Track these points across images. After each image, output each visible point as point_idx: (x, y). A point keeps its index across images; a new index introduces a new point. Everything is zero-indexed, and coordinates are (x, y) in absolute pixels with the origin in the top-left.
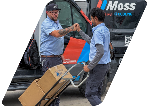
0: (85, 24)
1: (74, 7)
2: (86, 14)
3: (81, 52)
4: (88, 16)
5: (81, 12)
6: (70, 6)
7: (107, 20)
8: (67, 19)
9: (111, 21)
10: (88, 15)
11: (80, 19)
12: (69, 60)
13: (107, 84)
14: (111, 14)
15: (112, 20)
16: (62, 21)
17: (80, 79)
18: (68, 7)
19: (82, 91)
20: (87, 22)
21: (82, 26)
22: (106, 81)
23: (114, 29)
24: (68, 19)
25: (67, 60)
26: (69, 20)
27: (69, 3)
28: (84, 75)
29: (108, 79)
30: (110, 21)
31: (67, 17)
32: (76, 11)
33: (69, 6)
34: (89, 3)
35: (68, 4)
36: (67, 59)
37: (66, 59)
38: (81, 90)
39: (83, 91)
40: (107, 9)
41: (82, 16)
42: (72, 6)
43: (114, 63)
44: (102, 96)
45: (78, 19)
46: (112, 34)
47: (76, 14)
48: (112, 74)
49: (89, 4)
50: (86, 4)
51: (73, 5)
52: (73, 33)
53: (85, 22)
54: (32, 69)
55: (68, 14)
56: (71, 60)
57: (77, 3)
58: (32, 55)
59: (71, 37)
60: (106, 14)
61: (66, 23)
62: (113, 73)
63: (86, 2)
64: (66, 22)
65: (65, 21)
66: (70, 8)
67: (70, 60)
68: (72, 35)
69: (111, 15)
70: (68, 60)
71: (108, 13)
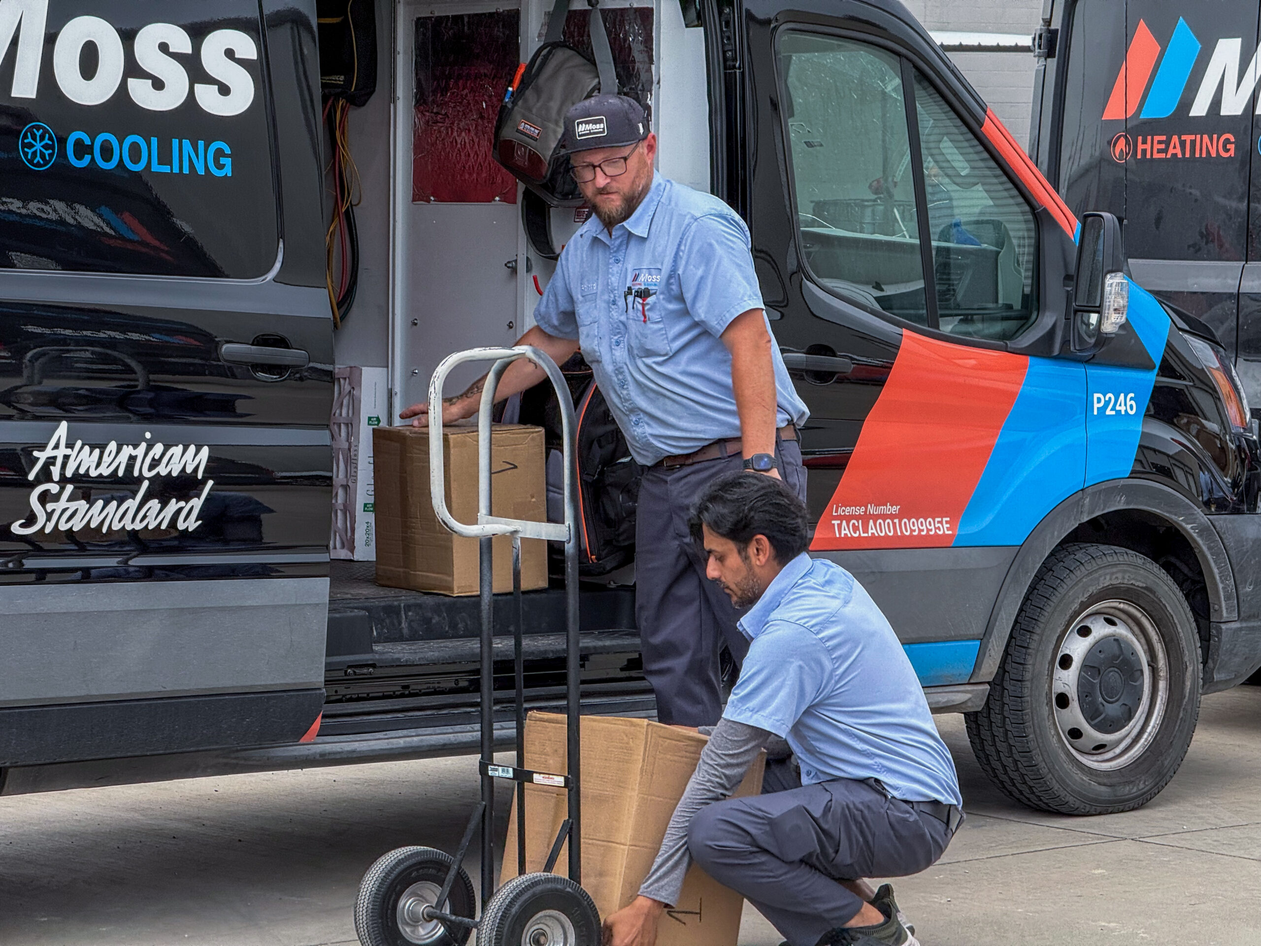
0: (1023, 226)
1: (931, 90)
2: (1025, 146)
3: (990, 447)
4: (1045, 166)
5: (988, 128)
6: (898, 81)
7: (1196, 192)
8: (877, 191)
9: (1234, 204)
10: (1044, 157)
11: (979, 187)
12: (892, 517)
13: (1194, 702)
14: (1232, 147)
15: (1241, 188)
16: (835, 203)
17: (978, 665)
18: (884, 93)
19: (997, 765)
20: (1033, 208)
21: (1000, 244)
22: (1188, 684)
23: (1251, 264)
24: (881, 189)
25: (875, 518)
26: (891, 196)
27: (895, 61)
28: (1011, 636)
29: (1205, 663)
30: (1221, 200)
31: (879, 175)
32: (950, 123)
33: (893, 84)
34: (1050, 54)
35: (885, 67)
36: (882, 509)
37: (871, 509)
38: (990, 750)
39: (1009, 762)
40: (1200, 108)
41: (992, 164)
42: (916, 86)
43: (1255, 541)
44: (1158, 805)
45: (966, 184)
46: (1242, 302)
47: (948, 148)
48: (1241, 629)
49: (1053, 63)
50: (1032, 64)
51: (923, 76)
52: (922, 299)
53: (1023, 213)
54: (603, 588)
55: (885, 149)
56: (907, 512)
57: (954, 58)
58: (602, 473)
59: (905, 332)
60: (1193, 143)
61: (868, 220)
62: (1248, 618)
63: (1026, 49)
64: (868, 212)
65: (861, 204)
66: (901, 98)
67: (900, 516)
68: (919, 319)
69: (1232, 153)
70: (884, 517)
71: (1206, 137)
